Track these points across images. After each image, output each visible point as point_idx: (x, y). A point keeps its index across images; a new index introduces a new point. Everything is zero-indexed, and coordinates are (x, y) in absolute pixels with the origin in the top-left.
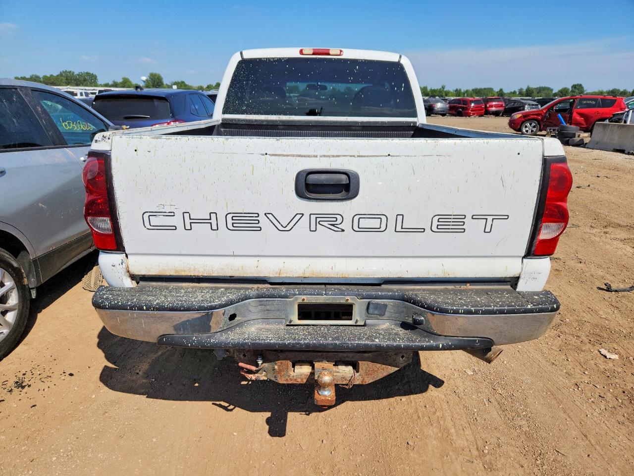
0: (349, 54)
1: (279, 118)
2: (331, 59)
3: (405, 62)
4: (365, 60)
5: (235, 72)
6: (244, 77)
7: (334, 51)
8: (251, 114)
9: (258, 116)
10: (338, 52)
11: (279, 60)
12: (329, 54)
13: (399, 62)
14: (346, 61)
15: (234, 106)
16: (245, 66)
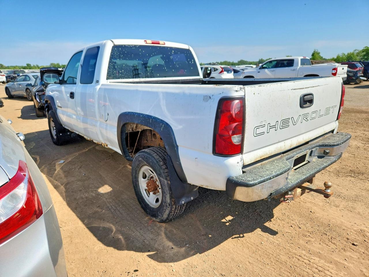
0: (169, 44)
1: (140, 80)
2: (161, 47)
3: (191, 49)
4: (176, 48)
5: (111, 53)
6: (117, 56)
7: (161, 42)
8: (124, 78)
9: (128, 79)
10: (163, 43)
11: (135, 46)
12: (159, 44)
13: (189, 49)
14: (167, 47)
15: (114, 74)
16: (117, 49)
